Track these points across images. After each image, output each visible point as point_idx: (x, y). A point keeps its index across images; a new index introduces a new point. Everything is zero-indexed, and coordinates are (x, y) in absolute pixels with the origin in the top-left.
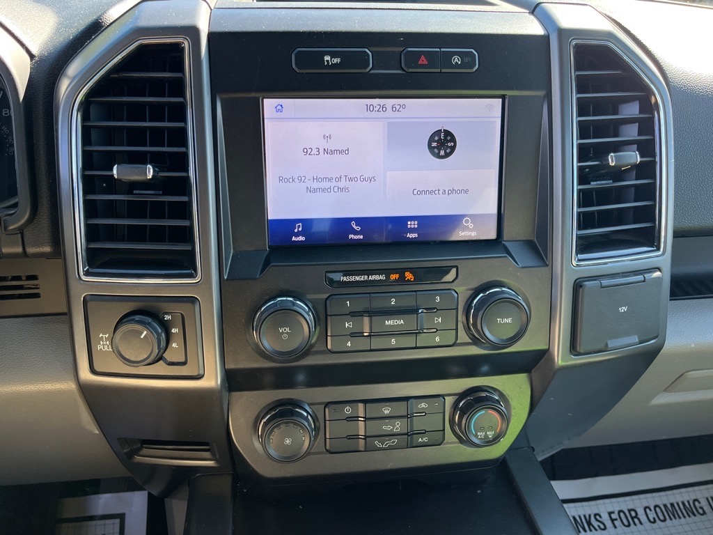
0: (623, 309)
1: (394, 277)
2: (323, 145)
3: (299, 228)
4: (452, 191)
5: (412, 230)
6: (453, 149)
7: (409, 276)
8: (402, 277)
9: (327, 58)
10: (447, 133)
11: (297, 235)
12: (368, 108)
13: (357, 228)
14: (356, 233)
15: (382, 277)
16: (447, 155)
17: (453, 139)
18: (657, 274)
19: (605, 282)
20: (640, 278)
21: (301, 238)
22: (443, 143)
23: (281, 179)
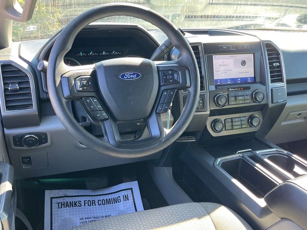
0: (280, 94)
1: (239, 89)
2: (223, 64)
3: (219, 81)
4: (246, 72)
5: (239, 81)
6: (245, 64)
7: (242, 89)
8: (241, 89)
9: (224, 47)
10: (244, 61)
11: (218, 82)
12: (231, 56)
13: (229, 81)
14: (229, 82)
15: (237, 89)
16: (244, 65)
17: (245, 62)
18: (284, 87)
19: (276, 89)
20: (282, 88)
21: (219, 83)
22: (244, 63)
23: (216, 71)
